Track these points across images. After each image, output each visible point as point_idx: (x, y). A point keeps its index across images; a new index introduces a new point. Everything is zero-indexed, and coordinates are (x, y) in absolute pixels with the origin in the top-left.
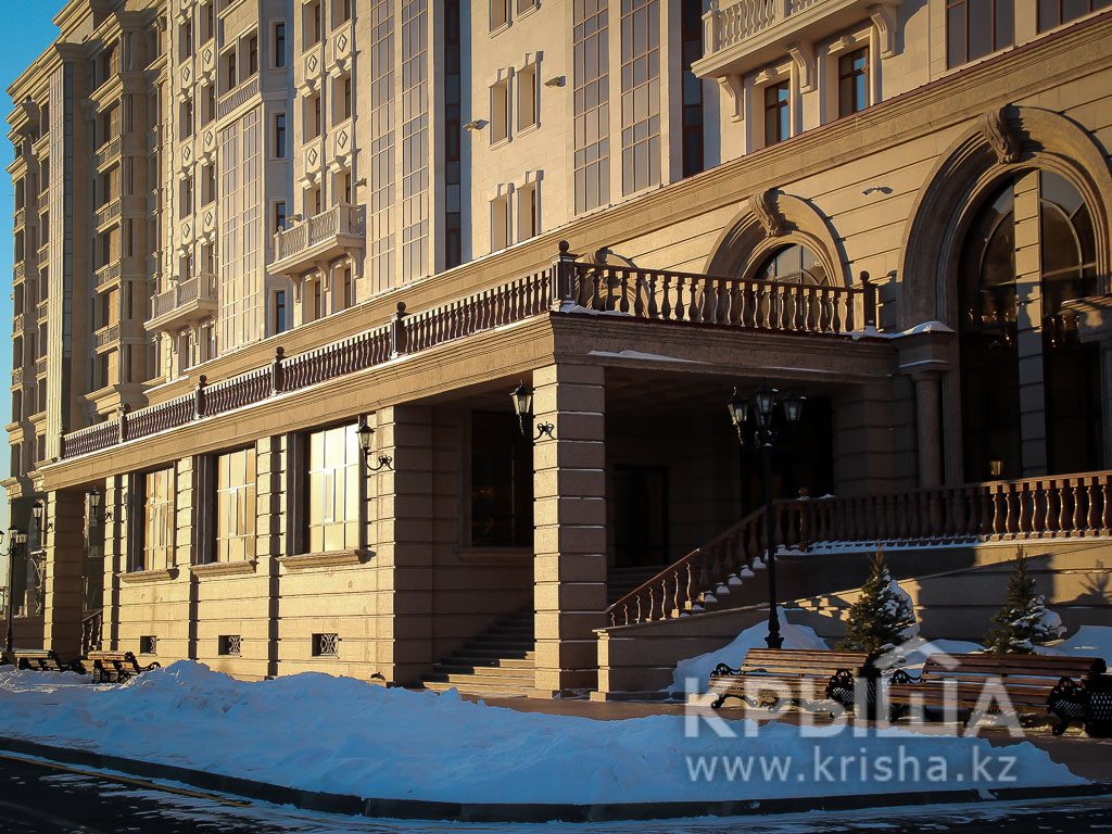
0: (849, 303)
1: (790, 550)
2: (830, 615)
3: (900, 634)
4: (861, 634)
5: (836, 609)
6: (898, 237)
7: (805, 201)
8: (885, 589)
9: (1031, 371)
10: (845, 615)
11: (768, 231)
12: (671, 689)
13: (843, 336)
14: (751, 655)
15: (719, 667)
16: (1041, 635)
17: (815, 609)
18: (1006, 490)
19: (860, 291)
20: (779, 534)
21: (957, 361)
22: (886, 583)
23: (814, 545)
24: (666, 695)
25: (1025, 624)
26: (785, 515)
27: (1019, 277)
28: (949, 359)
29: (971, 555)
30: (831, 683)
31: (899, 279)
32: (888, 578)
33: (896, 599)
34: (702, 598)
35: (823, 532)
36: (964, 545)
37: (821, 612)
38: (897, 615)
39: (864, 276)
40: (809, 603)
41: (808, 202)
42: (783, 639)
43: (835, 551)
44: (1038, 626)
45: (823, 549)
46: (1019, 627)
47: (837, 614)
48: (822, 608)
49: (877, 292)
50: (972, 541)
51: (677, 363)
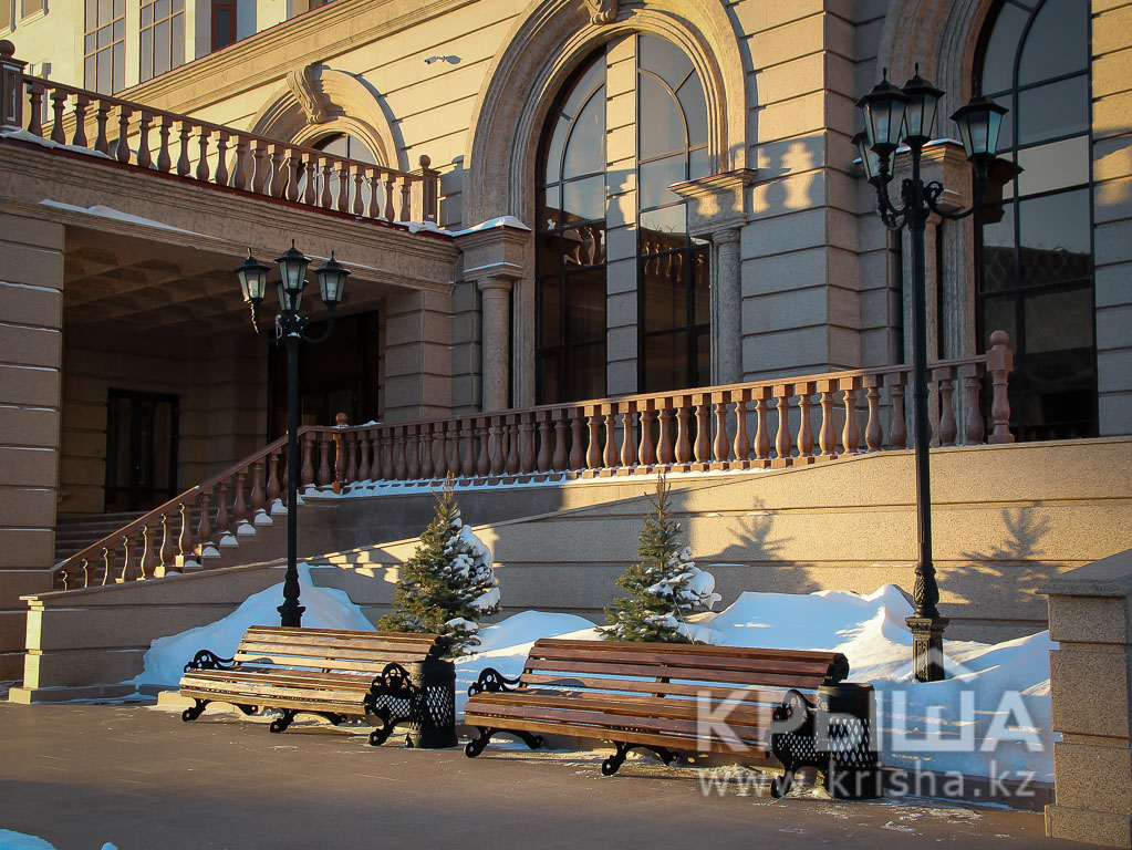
0: (406, 191)
1: (321, 490)
2: (371, 574)
3: (473, 604)
4: (418, 603)
5: (379, 566)
6: (466, 116)
7: (355, 76)
8: (454, 539)
9: (622, 278)
10: (392, 576)
11: (309, 116)
12: (138, 681)
13: (398, 227)
14: (251, 637)
15: (199, 655)
16: (689, 606)
17: (351, 566)
18: (606, 411)
19: (419, 179)
20: (307, 471)
21: (531, 267)
22: (456, 529)
23: (352, 485)
24: (131, 689)
25: (668, 591)
26: (317, 445)
27: (611, 164)
28: (523, 261)
29: (558, 496)
30: (373, 689)
31: (467, 165)
32: (458, 522)
33: (469, 552)
34: (199, 551)
35: (363, 471)
36: (548, 483)
37: (358, 571)
38: (471, 576)
39: (425, 161)
40: (343, 559)
41: (358, 77)
42: (303, 609)
43: (378, 492)
44: (686, 594)
45: (362, 490)
46: (659, 594)
47: (380, 573)
48: (361, 565)
49: (439, 183)
50: (558, 478)
51: (174, 233)
